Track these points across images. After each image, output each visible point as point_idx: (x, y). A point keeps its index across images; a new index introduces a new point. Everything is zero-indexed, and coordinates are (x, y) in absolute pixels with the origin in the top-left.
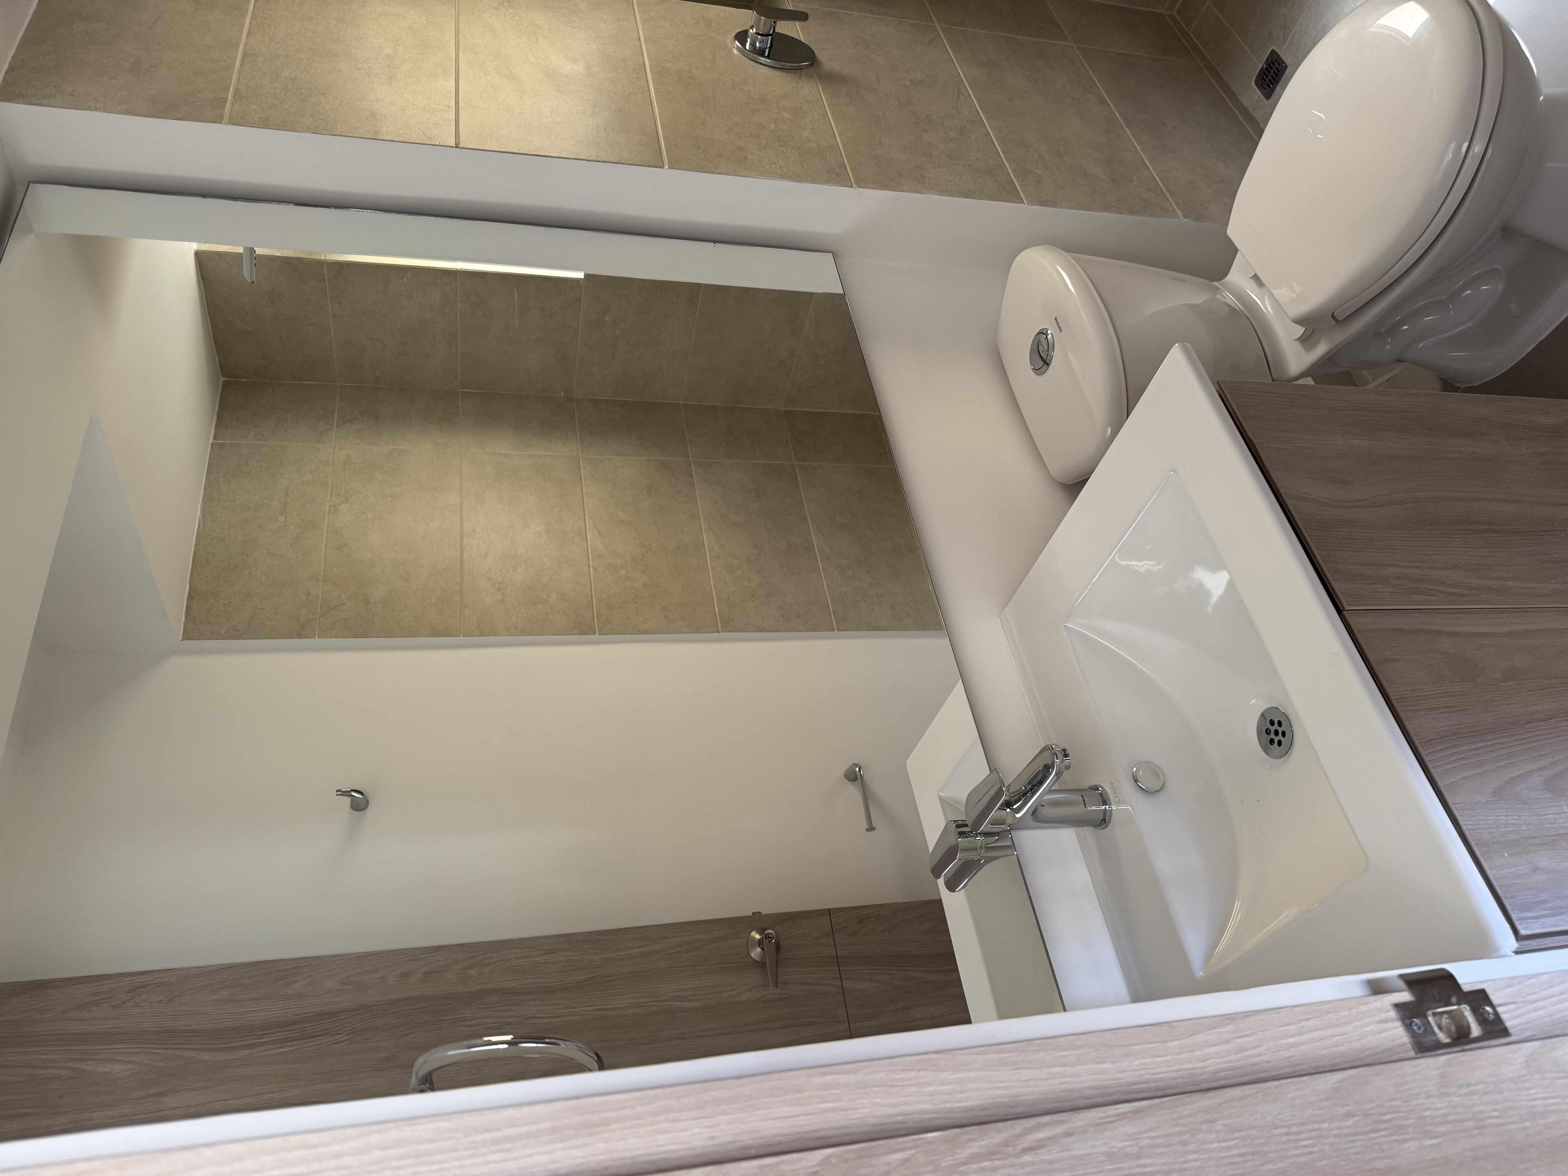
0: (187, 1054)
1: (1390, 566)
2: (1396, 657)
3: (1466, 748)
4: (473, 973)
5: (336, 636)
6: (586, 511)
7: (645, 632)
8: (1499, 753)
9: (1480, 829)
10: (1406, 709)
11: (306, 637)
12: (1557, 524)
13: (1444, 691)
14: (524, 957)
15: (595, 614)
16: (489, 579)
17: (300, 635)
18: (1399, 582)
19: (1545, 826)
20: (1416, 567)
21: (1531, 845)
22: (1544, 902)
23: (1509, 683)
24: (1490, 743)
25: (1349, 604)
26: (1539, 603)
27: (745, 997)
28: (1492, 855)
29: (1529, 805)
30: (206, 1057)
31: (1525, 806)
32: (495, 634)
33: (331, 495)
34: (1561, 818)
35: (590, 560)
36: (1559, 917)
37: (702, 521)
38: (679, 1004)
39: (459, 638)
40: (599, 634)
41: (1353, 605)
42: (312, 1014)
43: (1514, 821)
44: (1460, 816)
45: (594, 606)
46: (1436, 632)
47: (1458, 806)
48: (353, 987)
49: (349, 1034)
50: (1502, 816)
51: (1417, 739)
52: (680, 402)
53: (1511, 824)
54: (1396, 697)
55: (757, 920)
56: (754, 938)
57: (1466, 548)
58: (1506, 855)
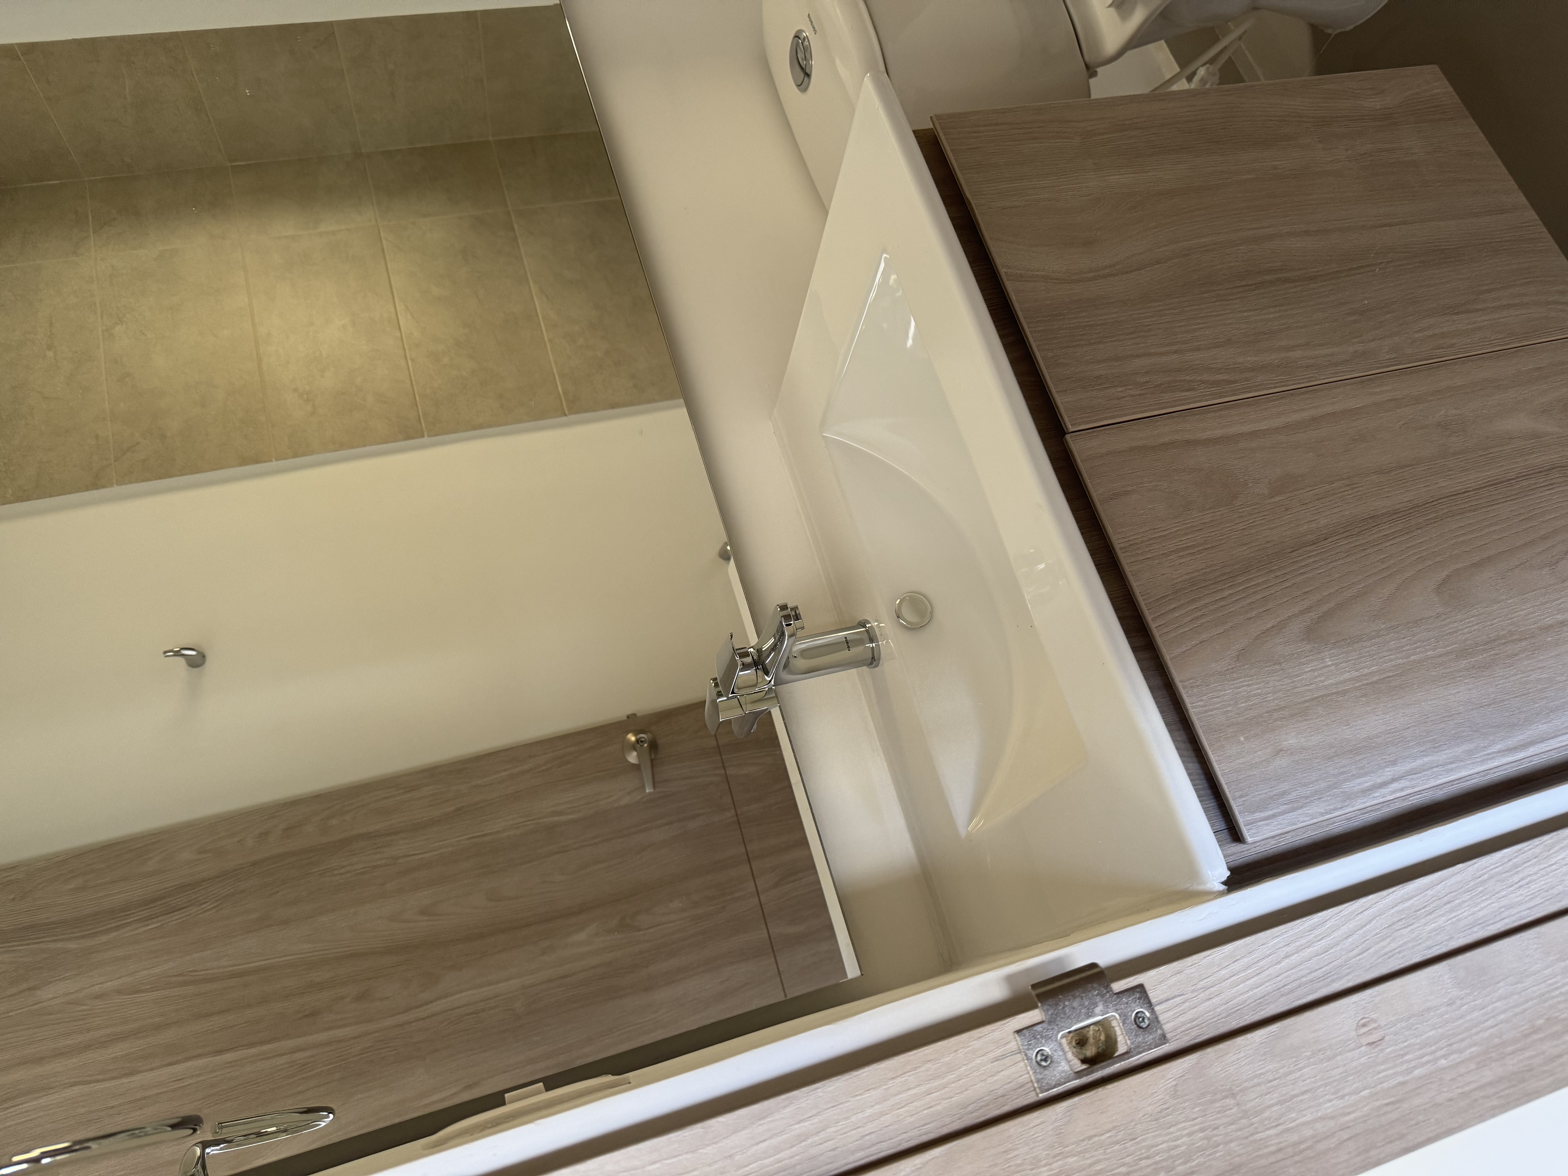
0: (52, 946)
1: (1138, 356)
2: (1130, 488)
3: (1207, 601)
4: (334, 822)
5: (137, 481)
6: (395, 293)
7: (480, 427)
8: (1248, 601)
9: (1211, 710)
10: (1133, 559)
11: (104, 487)
12: (1372, 255)
13: (1189, 525)
14: (385, 798)
15: (421, 414)
16: (295, 390)
17: (95, 485)
18: (1147, 379)
19: (1298, 690)
20: (1175, 352)
21: (1276, 720)
22: (1284, 793)
23: (1277, 499)
24: (1241, 588)
25: (1074, 424)
26: (1332, 376)
27: (625, 801)
28: (1223, 743)
29: (1281, 666)
30: (72, 945)
31: (1277, 667)
32: (311, 453)
33: (102, 317)
34: (1319, 676)
35: (407, 351)
36: (1300, 811)
37: (531, 284)
38: (556, 818)
39: (272, 463)
40: (429, 436)
41: (1079, 424)
42: (175, 888)
43: (1259, 691)
44: (1189, 696)
45: (419, 404)
46: (1188, 442)
47: (1186, 683)
48: (211, 855)
49: (217, 901)
50: (1243, 686)
51: (1144, 600)
52: (491, 138)
53: (1255, 695)
54: (1122, 545)
55: (632, 722)
56: (629, 740)
57: (1245, 311)
58: (1242, 739)
